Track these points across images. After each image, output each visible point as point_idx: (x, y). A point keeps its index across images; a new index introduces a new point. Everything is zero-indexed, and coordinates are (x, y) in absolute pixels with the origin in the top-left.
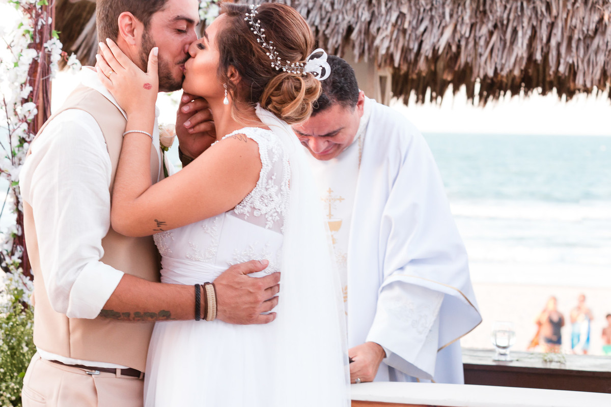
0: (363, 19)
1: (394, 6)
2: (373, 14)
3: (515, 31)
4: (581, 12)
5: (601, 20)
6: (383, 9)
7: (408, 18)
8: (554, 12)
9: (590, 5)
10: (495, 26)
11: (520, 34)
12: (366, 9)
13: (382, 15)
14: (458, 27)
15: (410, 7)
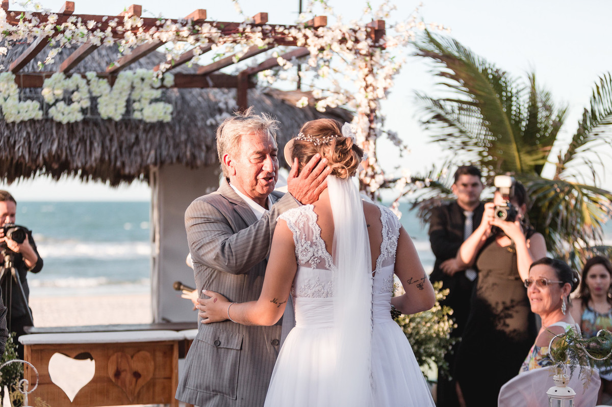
0: (5, 134)
1: (23, 128)
2: (10, 132)
3: (92, 144)
4: (125, 133)
5: (137, 138)
6: (16, 129)
7: (32, 135)
8: (111, 132)
9: (129, 128)
10: (80, 140)
11: (96, 145)
12: (6, 128)
13: (16, 133)
14: (61, 140)
15: (31, 128)
